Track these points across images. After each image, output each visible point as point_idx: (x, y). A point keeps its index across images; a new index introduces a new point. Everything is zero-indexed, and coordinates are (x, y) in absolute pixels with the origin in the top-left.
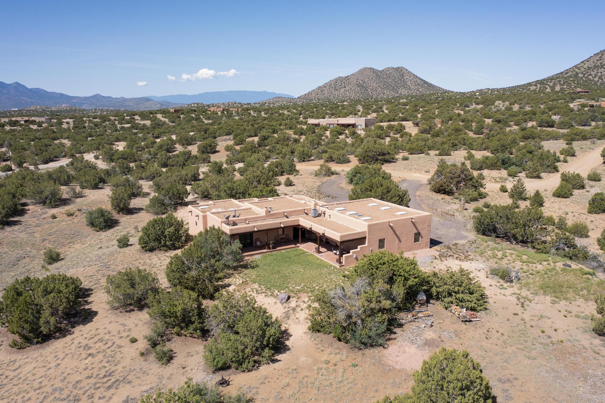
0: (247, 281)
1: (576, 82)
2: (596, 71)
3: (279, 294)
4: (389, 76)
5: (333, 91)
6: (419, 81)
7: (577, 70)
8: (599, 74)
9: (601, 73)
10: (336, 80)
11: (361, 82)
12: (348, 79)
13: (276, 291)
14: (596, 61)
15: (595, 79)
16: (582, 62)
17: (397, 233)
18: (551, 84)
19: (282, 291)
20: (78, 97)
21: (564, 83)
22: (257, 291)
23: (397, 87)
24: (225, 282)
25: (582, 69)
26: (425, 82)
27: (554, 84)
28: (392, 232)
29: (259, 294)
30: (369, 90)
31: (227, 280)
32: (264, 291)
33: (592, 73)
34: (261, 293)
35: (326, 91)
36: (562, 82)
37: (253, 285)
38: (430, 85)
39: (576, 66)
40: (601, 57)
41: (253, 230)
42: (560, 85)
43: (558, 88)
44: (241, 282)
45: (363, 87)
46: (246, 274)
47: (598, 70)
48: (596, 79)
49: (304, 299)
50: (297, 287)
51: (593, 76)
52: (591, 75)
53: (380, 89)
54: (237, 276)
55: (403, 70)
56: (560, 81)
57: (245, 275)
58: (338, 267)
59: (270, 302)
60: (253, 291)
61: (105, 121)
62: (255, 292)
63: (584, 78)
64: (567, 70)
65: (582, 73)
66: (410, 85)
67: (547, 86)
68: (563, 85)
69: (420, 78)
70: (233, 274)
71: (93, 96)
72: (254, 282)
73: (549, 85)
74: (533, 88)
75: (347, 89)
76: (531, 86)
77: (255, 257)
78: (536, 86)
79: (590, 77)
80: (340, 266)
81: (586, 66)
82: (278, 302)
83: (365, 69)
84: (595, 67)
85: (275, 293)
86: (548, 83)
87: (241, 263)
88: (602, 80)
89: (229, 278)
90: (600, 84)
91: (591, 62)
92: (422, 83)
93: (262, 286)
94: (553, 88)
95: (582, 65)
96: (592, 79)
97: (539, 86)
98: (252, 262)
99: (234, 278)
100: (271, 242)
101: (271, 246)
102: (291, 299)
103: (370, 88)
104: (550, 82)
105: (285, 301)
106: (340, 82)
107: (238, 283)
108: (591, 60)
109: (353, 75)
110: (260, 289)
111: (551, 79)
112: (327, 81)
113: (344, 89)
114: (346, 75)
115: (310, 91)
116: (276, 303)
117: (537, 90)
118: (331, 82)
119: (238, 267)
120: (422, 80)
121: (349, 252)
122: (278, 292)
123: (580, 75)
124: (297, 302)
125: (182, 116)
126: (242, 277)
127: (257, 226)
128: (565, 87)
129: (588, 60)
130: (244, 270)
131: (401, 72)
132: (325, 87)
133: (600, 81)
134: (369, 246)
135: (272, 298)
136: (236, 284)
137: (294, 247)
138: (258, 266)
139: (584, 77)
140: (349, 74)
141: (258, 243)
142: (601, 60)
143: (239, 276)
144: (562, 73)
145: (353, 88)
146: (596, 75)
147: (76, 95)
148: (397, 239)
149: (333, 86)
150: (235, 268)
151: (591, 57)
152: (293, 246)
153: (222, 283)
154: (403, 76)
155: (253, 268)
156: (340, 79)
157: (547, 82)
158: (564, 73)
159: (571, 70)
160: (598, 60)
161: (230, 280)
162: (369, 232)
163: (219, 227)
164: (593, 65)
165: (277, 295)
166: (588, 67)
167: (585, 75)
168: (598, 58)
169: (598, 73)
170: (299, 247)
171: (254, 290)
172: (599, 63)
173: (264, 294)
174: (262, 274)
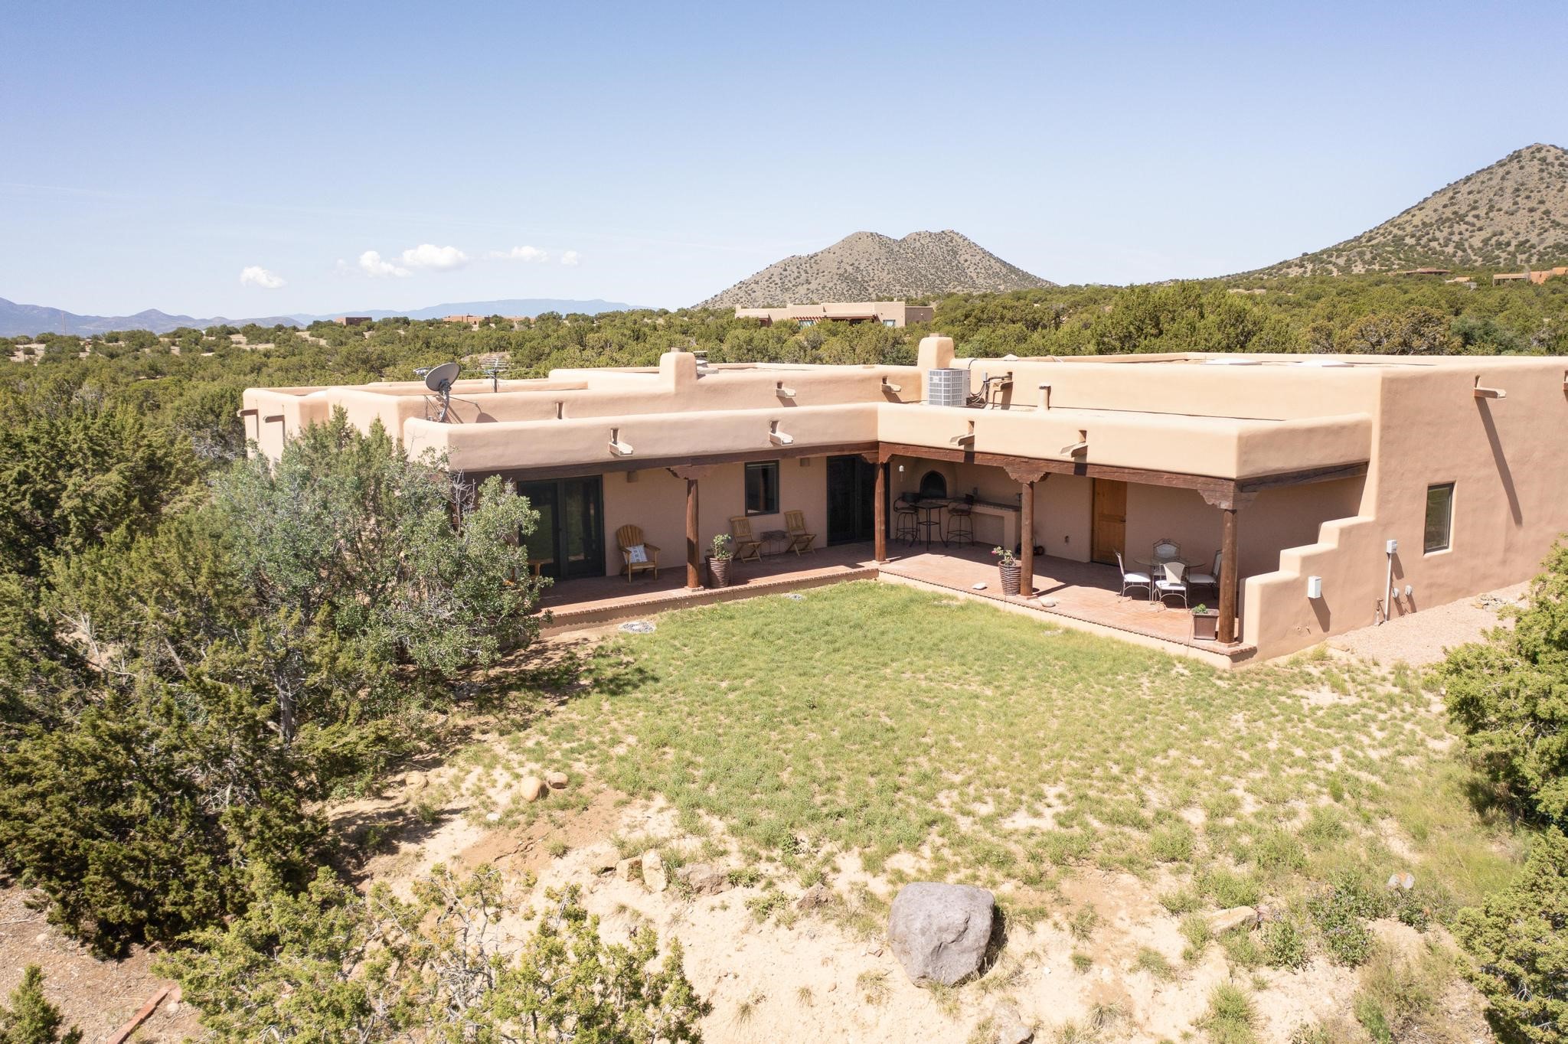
0: (575, 781)
1: (1402, 256)
2: (1446, 231)
3: (879, 886)
4: (918, 254)
5: (778, 292)
6: (997, 267)
7: (1395, 231)
8: (1456, 238)
9: (1460, 233)
10: (785, 266)
11: (850, 269)
12: (816, 262)
13: (850, 865)
14: (1440, 208)
15: (1446, 249)
16: (1407, 212)
17: (1508, 454)
18: (1341, 261)
19: (904, 861)
20: (98, 318)
21: (1374, 258)
22: (673, 864)
23: (942, 282)
24: (399, 795)
25: (1409, 229)
26: (1013, 269)
27: (1349, 260)
28: (1487, 448)
29: (690, 891)
30: (871, 290)
31: (415, 777)
32: (734, 862)
33: (1438, 234)
34: (716, 884)
35: (759, 294)
36: (1368, 256)
37: (634, 812)
38: (1026, 276)
39: (1391, 222)
40: (1452, 198)
41: (605, 455)
42: (1364, 262)
43: (1359, 269)
44: (529, 787)
45: (854, 281)
46: (567, 731)
47: (1451, 227)
48: (1450, 249)
49: (1142, 936)
50: (1021, 821)
51: (1441, 241)
52: (1435, 239)
53: (898, 288)
54: (499, 745)
55: (956, 237)
56: (1361, 254)
57: (557, 736)
58: (1223, 663)
59: (819, 979)
60: (636, 869)
61: (142, 346)
62: (656, 879)
63: (1418, 248)
64: (1371, 231)
65: (1413, 236)
66: (974, 275)
67: (1330, 267)
68: (1371, 263)
69: (998, 260)
70: (465, 734)
71: (137, 316)
72: (638, 789)
73: (1334, 264)
74: (1294, 272)
75: (813, 286)
76: (1289, 267)
77: (618, 629)
78: (1302, 266)
79: (1434, 244)
80: (1236, 657)
81: (1417, 221)
82: (900, 975)
83: (859, 237)
84: (1442, 221)
85: (840, 884)
86: (1333, 259)
87: (532, 665)
88: (1464, 251)
89: (437, 763)
90: (1461, 261)
91: (1428, 211)
92: (1004, 271)
93: (706, 819)
94: (1346, 269)
95: (1409, 217)
96: (1438, 248)
97: (1310, 267)
98: (600, 653)
99: (476, 759)
100: (719, 539)
101: (716, 566)
102: (1017, 940)
103: (872, 284)
104: (1337, 257)
105: (970, 962)
106: (794, 269)
107: (503, 799)
108: (1429, 206)
109: (829, 250)
110: (691, 845)
111: (1338, 250)
112: (761, 268)
113: (806, 286)
114: (811, 253)
115: (719, 292)
116: (874, 985)
117: (1308, 274)
118: (772, 270)
119: (505, 690)
120: (1004, 264)
121: (1274, 566)
122: (872, 865)
123: (1409, 241)
124: (1083, 963)
125: (367, 335)
126: (539, 754)
127: (628, 426)
128: (1377, 267)
129: (1420, 207)
130: (549, 704)
131: (949, 243)
132: (757, 283)
133: (1460, 253)
134: (1383, 525)
135: (831, 936)
136: (489, 806)
137: (847, 576)
138: (644, 676)
139: (1419, 244)
140: (818, 250)
141: (637, 556)
142: (1452, 204)
143: (517, 747)
144: (1358, 239)
145: (831, 285)
146: (1447, 241)
147: (93, 314)
148: (1502, 489)
149: (778, 281)
150: (489, 697)
151: (1426, 200)
152: (842, 569)
153: (367, 806)
154: (956, 253)
155: (615, 687)
156: (796, 262)
157: (1331, 256)
158: (1364, 240)
159: (1381, 231)
160: (1445, 206)
161: (442, 776)
162: (1385, 428)
163: (378, 428)
164: (1435, 217)
165: (869, 899)
166: (1424, 224)
167: (1419, 239)
168: (1445, 200)
169: (1452, 234)
170: (874, 573)
171: (650, 859)
172: (1448, 213)
173: (738, 896)
174: (692, 727)
